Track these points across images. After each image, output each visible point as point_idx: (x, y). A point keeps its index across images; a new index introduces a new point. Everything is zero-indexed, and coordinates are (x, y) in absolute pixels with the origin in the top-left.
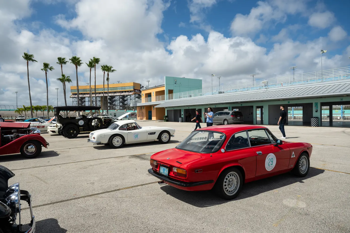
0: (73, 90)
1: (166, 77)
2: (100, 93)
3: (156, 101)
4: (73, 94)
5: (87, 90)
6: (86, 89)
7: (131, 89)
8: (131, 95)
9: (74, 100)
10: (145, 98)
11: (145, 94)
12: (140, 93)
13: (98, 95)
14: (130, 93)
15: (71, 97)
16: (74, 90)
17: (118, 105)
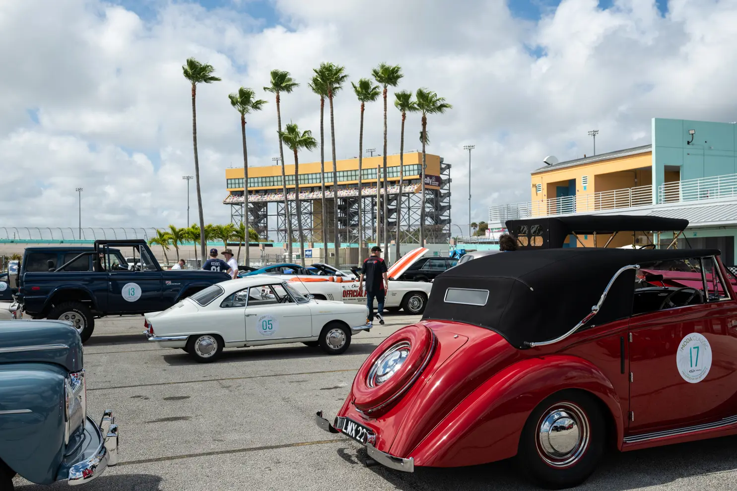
0: (233, 181)
1: (656, 120)
2: (312, 189)
3: (597, 208)
4: (234, 193)
5: (275, 179)
6: (269, 177)
7: (412, 173)
8: (408, 193)
9: (234, 211)
10: (545, 198)
11: (548, 184)
12: (439, 186)
13: (307, 194)
14: (408, 189)
15: (228, 201)
16: (237, 181)
17: (367, 225)
